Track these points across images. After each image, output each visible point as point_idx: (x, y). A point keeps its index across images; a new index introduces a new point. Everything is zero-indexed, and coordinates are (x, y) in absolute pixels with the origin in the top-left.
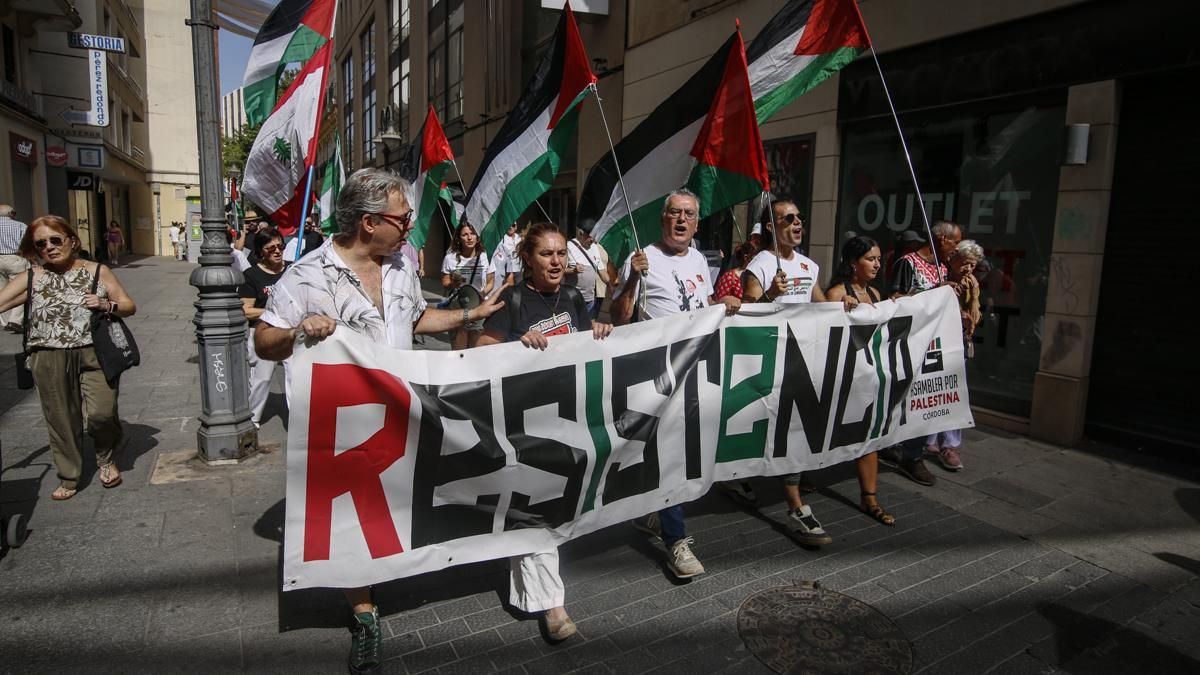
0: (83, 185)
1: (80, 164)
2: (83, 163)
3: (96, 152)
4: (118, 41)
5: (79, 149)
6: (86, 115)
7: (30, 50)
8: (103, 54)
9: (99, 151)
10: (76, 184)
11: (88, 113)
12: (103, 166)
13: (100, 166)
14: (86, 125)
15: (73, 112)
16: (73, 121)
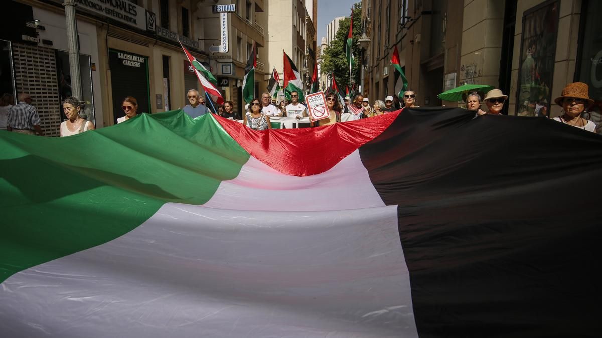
0: (224, 84)
1: (223, 73)
2: (224, 72)
3: (229, 66)
4: (233, 6)
5: (223, 65)
6: (219, 48)
7: (198, 18)
8: (226, 14)
9: (230, 65)
10: (221, 84)
11: (220, 46)
12: (232, 73)
13: (230, 73)
14: (219, 53)
15: (213, 46)
16: (214, 52)
